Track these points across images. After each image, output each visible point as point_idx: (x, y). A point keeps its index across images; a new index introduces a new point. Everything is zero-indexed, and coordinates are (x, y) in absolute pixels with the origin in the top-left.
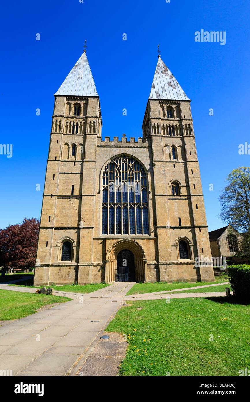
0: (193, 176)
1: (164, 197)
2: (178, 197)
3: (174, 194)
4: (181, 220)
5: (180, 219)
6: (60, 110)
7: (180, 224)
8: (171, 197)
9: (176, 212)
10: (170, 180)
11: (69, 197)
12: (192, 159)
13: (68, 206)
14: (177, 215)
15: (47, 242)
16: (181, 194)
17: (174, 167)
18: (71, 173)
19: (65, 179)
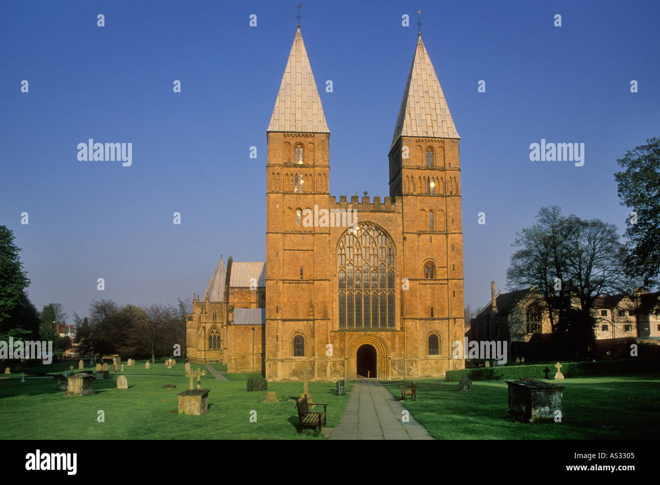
0: (454, 254)
1: (415, 281)
2: (432, 282)
3: (427, 277)
4: (434, 310)
5: (432, 309)
6: (277, 155)
7: (432, 316)
8: (424, 282)
9: (429, 300)
10: (424, 260)
11: (298, 282)
12: (455, 229)
13: (297, 293)
14: (429, 303)
15: (277, 336)
16: (436, 278)
17: (431, 242)
18: (298, 250)
19: (291, 258)
